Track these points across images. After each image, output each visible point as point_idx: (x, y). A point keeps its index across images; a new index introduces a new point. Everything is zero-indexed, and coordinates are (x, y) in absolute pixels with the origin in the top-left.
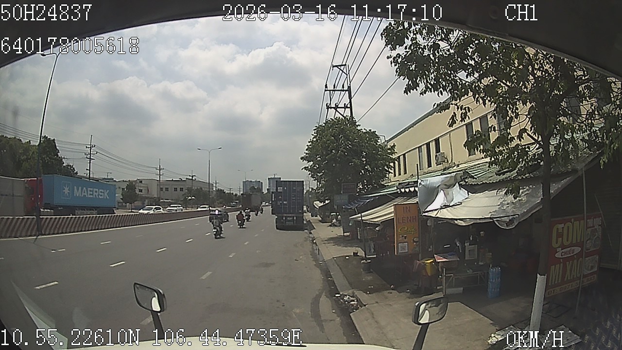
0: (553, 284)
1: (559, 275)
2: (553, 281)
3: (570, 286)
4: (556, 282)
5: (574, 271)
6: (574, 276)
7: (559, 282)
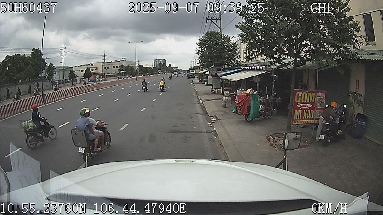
0: (297, 118)
1: (299, 115)
2: (297, 117)
3: (307, 122)
4: (298, 118)
5: (308, 115)
6: (308, 117)
7: (300, 118)
